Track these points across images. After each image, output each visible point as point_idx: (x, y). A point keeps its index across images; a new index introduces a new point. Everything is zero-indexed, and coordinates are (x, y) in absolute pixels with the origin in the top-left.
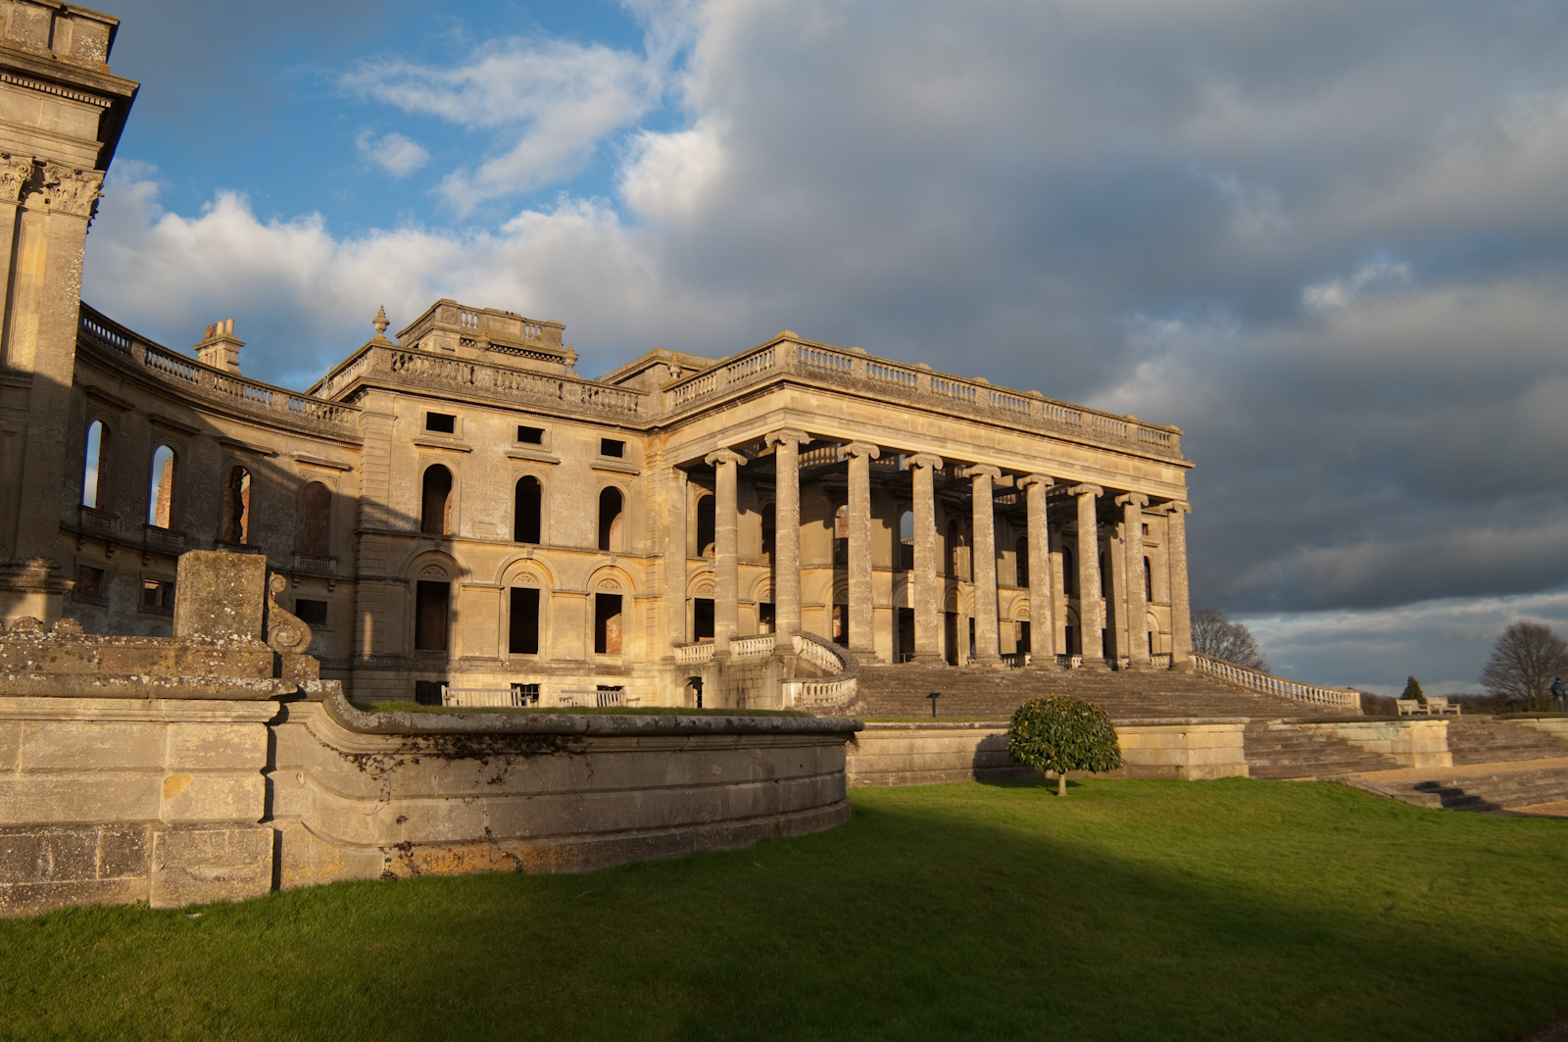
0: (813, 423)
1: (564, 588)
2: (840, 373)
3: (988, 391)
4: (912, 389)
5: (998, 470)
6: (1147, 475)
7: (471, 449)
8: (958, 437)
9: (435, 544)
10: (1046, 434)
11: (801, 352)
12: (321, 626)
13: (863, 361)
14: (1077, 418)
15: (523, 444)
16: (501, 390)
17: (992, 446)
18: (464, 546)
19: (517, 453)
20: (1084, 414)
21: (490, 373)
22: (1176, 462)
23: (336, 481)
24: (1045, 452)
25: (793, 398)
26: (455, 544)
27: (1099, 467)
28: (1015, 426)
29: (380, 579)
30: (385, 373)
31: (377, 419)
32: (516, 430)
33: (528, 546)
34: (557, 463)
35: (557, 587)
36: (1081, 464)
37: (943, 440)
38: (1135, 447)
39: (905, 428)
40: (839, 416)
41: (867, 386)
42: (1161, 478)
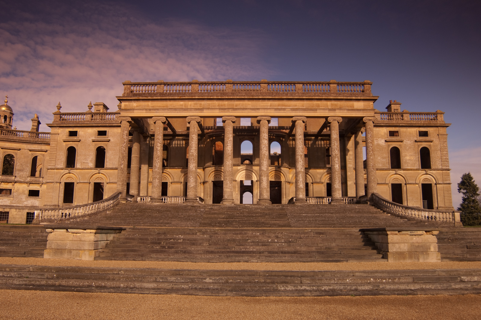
0: (134, 113)
1: (111, 181)
2: (150, 92)
3: (232, 85)
4: (187, 91)
5: (234, 117)
6: (342, 107)
7: (80, 140)
8: (211, 107)
9: (69, 171)
10: (263, 97)
11: (132, 88)
12: (37, 197)
13: (162, 85)
14: (293, 87)
15: (99, 137)
16: (93, 120)
17: (232, 107)
18: (78, 171)
19: (95, 140)
20: (296, 85)
21: (90, 116)
22: (362, 98)
23: (43, 155)
24: (267, 106)
25: (125, 105)
26: (75, 170)
27: (304, 108)
28: (243, 97)
29: (52, 183)
30: (57, 121)
31: (54, 136)
32: (97, 132)
33: (99, 169)
34: (109, 141)
35: (108, 181)
36: (291, 108)
37: (201, 109)
38: (333, 95)
39: (180, 108)
40: (146, 108)
41: (162, 94)
42: (354, 107)
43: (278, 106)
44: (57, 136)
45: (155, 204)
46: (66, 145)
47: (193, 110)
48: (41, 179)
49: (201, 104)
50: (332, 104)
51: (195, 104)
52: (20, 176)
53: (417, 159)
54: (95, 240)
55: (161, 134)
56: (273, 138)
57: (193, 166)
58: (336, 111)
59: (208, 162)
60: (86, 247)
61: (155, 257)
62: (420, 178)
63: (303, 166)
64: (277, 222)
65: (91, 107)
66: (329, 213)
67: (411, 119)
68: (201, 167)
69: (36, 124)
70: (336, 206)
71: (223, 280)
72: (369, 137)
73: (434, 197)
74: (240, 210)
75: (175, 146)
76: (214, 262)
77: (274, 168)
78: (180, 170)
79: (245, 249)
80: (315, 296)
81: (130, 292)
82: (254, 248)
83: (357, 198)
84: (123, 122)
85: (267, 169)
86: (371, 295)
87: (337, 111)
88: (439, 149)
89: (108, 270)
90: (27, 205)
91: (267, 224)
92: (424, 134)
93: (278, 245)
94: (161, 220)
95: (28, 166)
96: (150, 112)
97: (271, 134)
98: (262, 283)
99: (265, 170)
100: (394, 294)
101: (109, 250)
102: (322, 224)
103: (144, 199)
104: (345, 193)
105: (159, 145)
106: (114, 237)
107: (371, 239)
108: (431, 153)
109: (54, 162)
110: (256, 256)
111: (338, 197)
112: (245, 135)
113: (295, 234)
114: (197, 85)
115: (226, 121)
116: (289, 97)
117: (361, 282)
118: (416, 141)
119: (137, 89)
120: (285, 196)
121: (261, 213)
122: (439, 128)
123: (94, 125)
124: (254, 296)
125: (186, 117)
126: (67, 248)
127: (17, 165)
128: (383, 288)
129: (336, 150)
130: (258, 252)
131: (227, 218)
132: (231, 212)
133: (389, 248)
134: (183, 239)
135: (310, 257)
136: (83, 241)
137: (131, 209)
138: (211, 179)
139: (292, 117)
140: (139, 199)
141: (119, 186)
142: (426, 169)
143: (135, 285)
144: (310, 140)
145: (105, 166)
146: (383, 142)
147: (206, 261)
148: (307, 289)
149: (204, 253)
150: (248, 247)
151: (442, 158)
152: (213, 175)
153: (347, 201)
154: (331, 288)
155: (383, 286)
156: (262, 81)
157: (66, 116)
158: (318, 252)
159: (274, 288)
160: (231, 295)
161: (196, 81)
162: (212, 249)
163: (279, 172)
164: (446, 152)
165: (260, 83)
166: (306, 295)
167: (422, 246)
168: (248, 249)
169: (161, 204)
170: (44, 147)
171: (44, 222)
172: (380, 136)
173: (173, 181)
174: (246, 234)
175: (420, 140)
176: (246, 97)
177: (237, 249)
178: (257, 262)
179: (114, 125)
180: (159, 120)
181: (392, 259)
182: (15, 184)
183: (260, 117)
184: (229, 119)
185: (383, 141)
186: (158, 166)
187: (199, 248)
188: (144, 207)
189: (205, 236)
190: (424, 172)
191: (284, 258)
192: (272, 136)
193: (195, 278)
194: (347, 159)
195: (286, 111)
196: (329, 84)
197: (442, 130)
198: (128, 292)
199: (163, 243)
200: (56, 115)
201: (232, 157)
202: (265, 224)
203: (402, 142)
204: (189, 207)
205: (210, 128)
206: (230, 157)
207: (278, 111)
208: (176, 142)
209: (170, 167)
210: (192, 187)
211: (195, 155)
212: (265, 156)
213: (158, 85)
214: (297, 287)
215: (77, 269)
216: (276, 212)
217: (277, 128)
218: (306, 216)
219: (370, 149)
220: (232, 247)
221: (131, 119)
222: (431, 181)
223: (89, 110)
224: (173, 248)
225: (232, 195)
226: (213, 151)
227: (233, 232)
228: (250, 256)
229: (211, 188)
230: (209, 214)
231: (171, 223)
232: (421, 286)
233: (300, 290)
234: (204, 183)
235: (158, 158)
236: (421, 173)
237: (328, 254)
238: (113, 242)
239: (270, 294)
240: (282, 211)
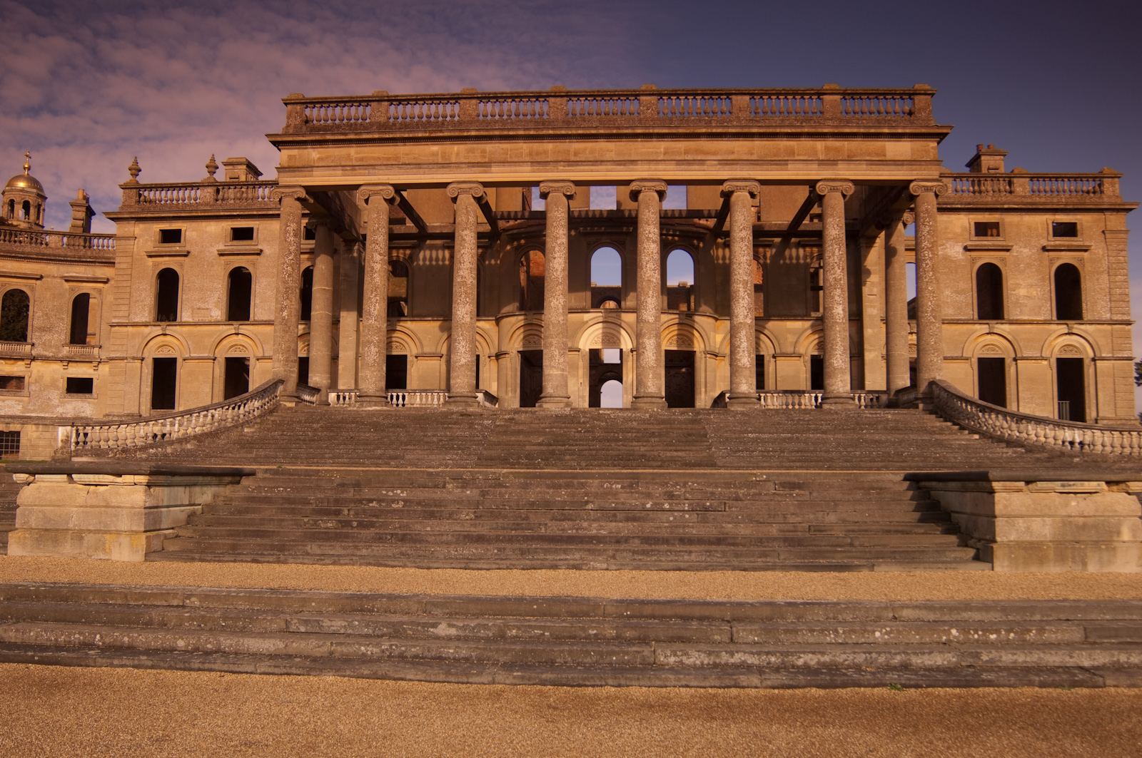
0: (312, 176)
1: (266, 355)
2: (353, 121)
3: (566, 99)
4: (448, 119)
5: (572, 185)
6: (854, 156)
7: (189, 252)
8: (511, 157)
9: (162, 329)
10: (647, 131)
11: (308, 111)
12: (87, 395)
13: (383, 103)
14: (724, 104)
15: (235, 242)
16: (219, 202)
17: (564, 159)
18: (185, 329)
19: (225, 250)
20: (734, 97)
21: (211, 190)
22: (908, 131)
23: (100, 291)
24: (657, 153)
25: (290, 157)
26: (178, 327)
27: (754, 157)
28: (593, 132)
29: (122, 359)
30: (130, 206)
31: (123, 242)
32: (229, 232)
33: (236, 324)
34: (259, 253)
35: (260, 355)
36: (719, 157)
37: (485, 165)
38: (830, 123)
39: (431, 161)
40: (343, 163)
41: (383, 127)
42: (885, 155)
43: (685, 153)
44: (132, 242)
45: (369, 409)
46: (155, 265)
47: (463, 165)
48: (96, 350)
49: (484, 151)
50: (827, 149)
51: (469, 151)
52: (44, 344)
53: (1047, 296)
54: (147, 505)
55: (384, 231)
56: (673, 240)
57: (464, 311)
58: (837, 165)
59: (509, 303)
60: (124, 525)
61: (319, 552)
62: (1054, 343)
63: (750, 309)
64: (680, 454)
65: (213, 170)
66: (816, 431)
67: (1033, 191)
68: (491, 316)
69: (82, 215)
70: (836, 413)
71: (490, 630)
72: (925, 233)
73: (1089, 392)
74: (584, 423)
75: (424, 264)
76: (481, 569)
77: (677, 316)
78: (438, 323)
79: (577, 529)
80: (774, 688)
81: (197, 666)
82: (601, 528)
83: (889, 394)
84: (285, 201)
85: (657, 319)
86: (954, 686)
87: (840, 166)
88: (1106, 268)
89: (154, 595)
90: (64, 416)
91: (653, 460)
92: (1067, 230)
93: (671, 519)
94: (379, 448)
95: (63, 319)
96: (354, 172)
97: (668, 230)
98: (608, 641)
99: (651, 319)
100: (1031, 684)
101: (195, 531)
102: (799, 461)
103: (344, 398)
104: (858, 380)
105: (378, 258)
106: (215, 496)
107: (939, 502)
108: (1082, 280)
109: (124, 308)
110: (605, 550)
111: (841, 390)
112: (602, 234)
113: (721, 487)
114: (474, 101)
115: (549, 193)
116: (714, 131)
117: (921, 638)
118: (1044, 249)
119: (319, 115)
120: (703, 390)
121: (639, 431)
122: (1108, 214)
123: (222, 214)
124: (580, 686)
125: (444, 185)
126: (71, 526)
127: (36, 317)
128: (991, 661)
129: (836, 268)
130: (613, 540)
131: (550, 445)
132: (561, 428)
133: (998, 529)
134: (405, 501)
135: (764, 555)
136: (114, 507)
137: (306, 423)
138: (515, 345)
139: (721, 182)
140: (333, 396)
141: (277, 364)
142: (1068, 322)
143: (219, 643)
144: (769, 246)
145: (251, 316)
146: (957, 252)
147: (459, 566)
148: (749, 662)
149: (457, 542)
150: (585, 524)
151: (1113, 292)
152: (522, 336)
153: (863, 400)
154: (826, 658)
155: (991, 656)
156: (643, 88)
157: (152, 193)
158: (785, 540)
159: (643, 658)
160: (507, 682)
161: (471, 92)
162: (483, 529)
163: (689, 329)
164: (1123, 278)
165: (639, 95)
166: (745, 684)
167: (1095, 526)
168: (585, 529)
169: (385, 408)
170: (101, 272)
171: (82, 456)
172: (950, 236)
173: (420, 351)
174: (583, 485)
175: (1057, 246)
176: (602, 131)
177: (553, 528)
178: (607, 569)
179: (271, 212)
180: (376, 193)
181: (1006, 563)
182: (33, 363)
183: (638, 183)
184: (556, 190)
185: (959, 249)
186: (376, 312)
187: (446, 526)
188: (339, 417)
189: (468, 492)
190: (1063, 329)
191: (686, 558)
192: (671, 235)
193: (404, 623)
194: (864, 295)
195: (705, 167)
196: (820, 94)
197: (1114, 221)
198: (193, 666)
199: (346, 512)
200: (127, 191)
201: (566, 287)
202: (649, 461)
203: (1008, 250)
204: (454, 416)
205: (512, 215)
206: (560, 287)
207: (686, 167)
208: (428, 253)
209: (413, 316)
210: (462, 366)
211: (469, 282)
212: (652, 285)
213: (373, 104)
214: (718, 656)
215: (65, 591)
216: (679, 429)
217: (684, 214)
218: (757, 438)
219: (927, 264)
220: (540, 524)
221: (304, 193)
222: (1081, 353)
223: (208, 175)
224: (371, 525)
225: (566, 386)
226: (523, 277)
227: (548, 482)
228: (589, 550)
229: (516, 369)
230: (505, 433)
231: (403, 458)
232: (1113, 655)
233: (727, 664)
234: (499, 356)
235: (376, 290)
236: (1055, 331)
237: (816, 546)
238: (210, 508)
239: (631, 679)
240: (693, 426)
